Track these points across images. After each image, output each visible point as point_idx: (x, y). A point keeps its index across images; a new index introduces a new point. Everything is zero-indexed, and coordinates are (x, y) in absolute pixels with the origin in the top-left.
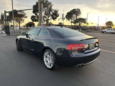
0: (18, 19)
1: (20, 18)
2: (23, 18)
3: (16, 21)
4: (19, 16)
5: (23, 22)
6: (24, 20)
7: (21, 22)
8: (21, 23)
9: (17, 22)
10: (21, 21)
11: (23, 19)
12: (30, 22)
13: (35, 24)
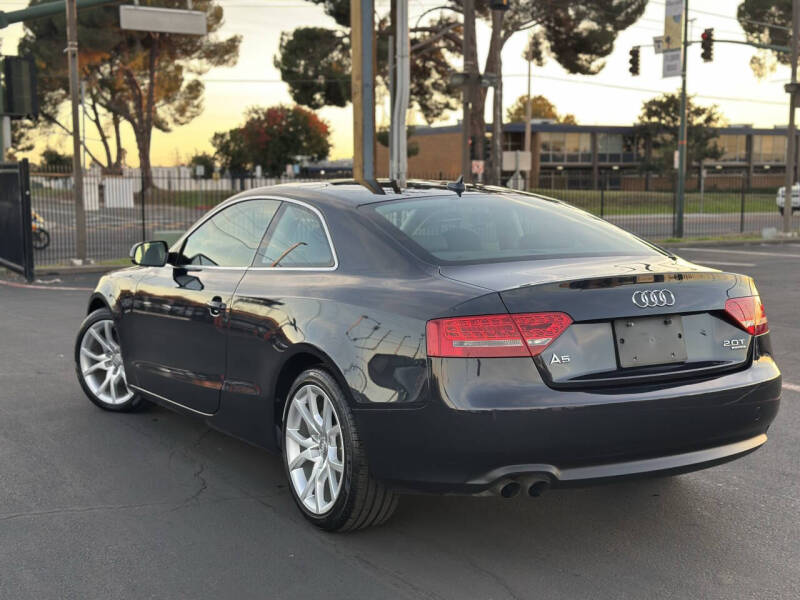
0: (133, 84)
1: (150, 66)
2: (192, 68)
3: (108, 107)
4: (139, 46)
5: (182, 111)
6: (195, 88)
7: (164, 111)
8: (162, 126)
9: (117, 110)
10: (169, 100)
11: (188, 78)
12: (273, 114)
13: (331, 140)
